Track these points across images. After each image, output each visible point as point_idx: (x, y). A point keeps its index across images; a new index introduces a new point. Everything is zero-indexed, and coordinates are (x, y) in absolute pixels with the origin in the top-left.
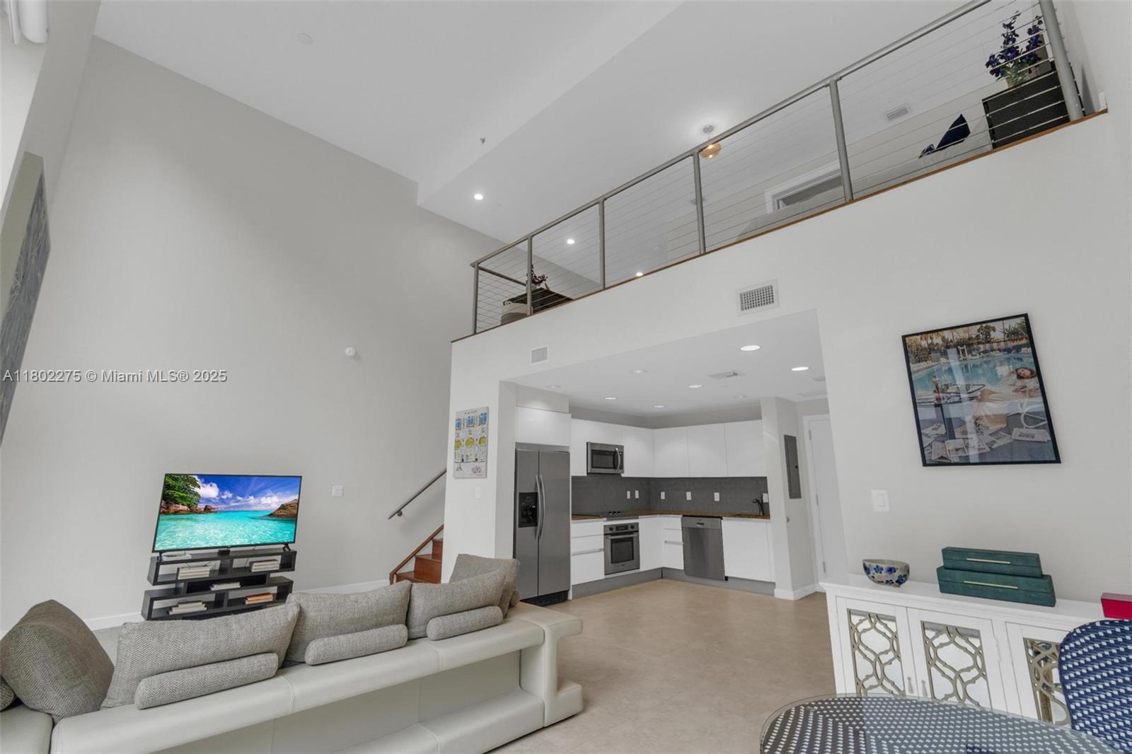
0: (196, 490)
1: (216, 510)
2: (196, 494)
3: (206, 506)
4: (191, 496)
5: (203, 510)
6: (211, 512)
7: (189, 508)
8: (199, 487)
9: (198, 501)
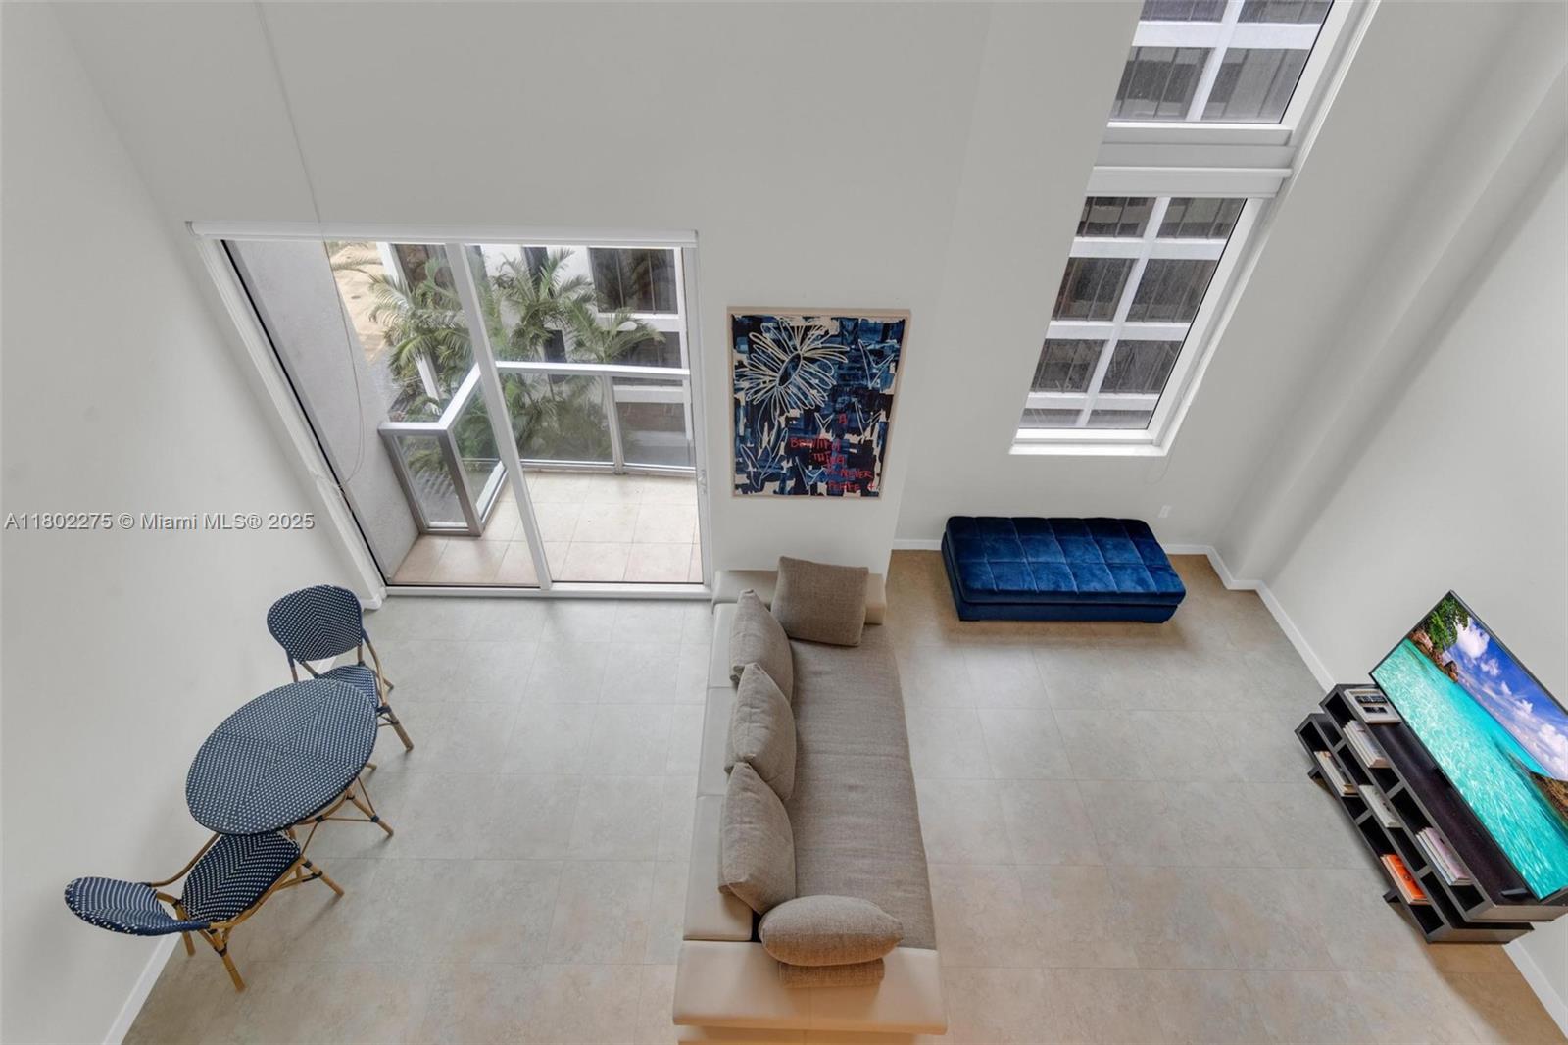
0: (1459, 628)
1: (1457, 678)
2: (1454, 635)
3: (1452, 662)
4: (1447, 633)
5: (1444, 664)
6: (1450, 676)
7: (1434, 648)
8: (1465, 626)
9: (1449, 646)
